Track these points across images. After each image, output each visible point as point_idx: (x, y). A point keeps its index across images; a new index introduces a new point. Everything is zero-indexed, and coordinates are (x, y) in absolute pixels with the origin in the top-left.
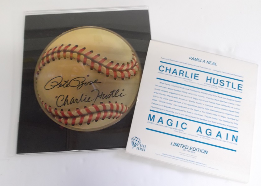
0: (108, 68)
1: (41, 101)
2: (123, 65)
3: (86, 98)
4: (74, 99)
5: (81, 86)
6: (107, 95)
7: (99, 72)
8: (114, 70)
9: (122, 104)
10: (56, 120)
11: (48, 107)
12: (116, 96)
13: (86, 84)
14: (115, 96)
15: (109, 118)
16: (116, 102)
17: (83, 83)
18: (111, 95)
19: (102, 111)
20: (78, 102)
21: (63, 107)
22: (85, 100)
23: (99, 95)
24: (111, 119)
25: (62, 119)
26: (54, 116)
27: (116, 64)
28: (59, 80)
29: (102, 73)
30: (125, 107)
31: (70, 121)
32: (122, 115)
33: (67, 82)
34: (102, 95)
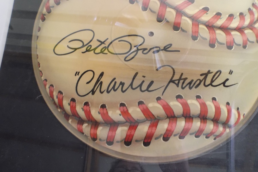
0: (195, 20)
1: (43, 78)
2: (231, 17)
3: (143, 81)
4: (116, 83)
5: (135, 53)
6: (192, 81)
7: (176, 27)
8: (210, 27)
9: (228, 104)
10: (71, 126)
11: (55, 94)
12: (214, 84)
13: (145, 52)
14: (211, 84)
15: (197, 136)
16: (214, 99)
17: (139, 48)
18: (201, 81)
19: (179, 117)
20: (124, 89)
21: (90, 98)
22: (140, 86)
23: (174, 79)
24: (202, 137)
25: (85, 125)
26: (67, 116)
27: (215, 13)
28: (86, 37)
29: (183, 31)
30: (234, 112)
31: (102, 132)
32: (228, 130)
33: (102, 43)
34: (180, 79)
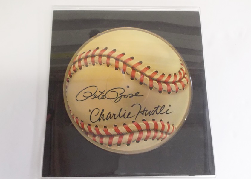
0: (151, 78)
1: (72, 114)
2: (170, 75)
3: (125, 113)
4: (111, 114)
5: (120, 98)
6: (150, 111)
7: (141, 82)
8: (159, 81)
9: (168, 122)
10: (89, 138)
11: (79, 122)
12: (161, 113)
13: (125, 97)
14: (160, 113)
15: (153, 139)
16: (161, 120)
17: (122, 95)
18: (155, 111)
19: (144, 130)
20: (115, 118)
21: (98, 123)
22: (124, 115)
23: (141, 111)
24: (156, 140)
25: (97, 137)
26: (87, 133)
27: (161, 74)
28: (93, 90)
29: (145, 84)
30: (171, 126)
31: (106, 140)
32: (168, 136)
33: (102, 93)
34: (144, 111)
